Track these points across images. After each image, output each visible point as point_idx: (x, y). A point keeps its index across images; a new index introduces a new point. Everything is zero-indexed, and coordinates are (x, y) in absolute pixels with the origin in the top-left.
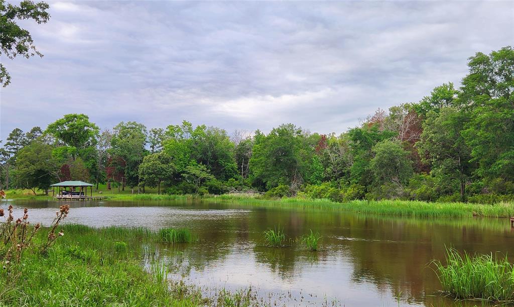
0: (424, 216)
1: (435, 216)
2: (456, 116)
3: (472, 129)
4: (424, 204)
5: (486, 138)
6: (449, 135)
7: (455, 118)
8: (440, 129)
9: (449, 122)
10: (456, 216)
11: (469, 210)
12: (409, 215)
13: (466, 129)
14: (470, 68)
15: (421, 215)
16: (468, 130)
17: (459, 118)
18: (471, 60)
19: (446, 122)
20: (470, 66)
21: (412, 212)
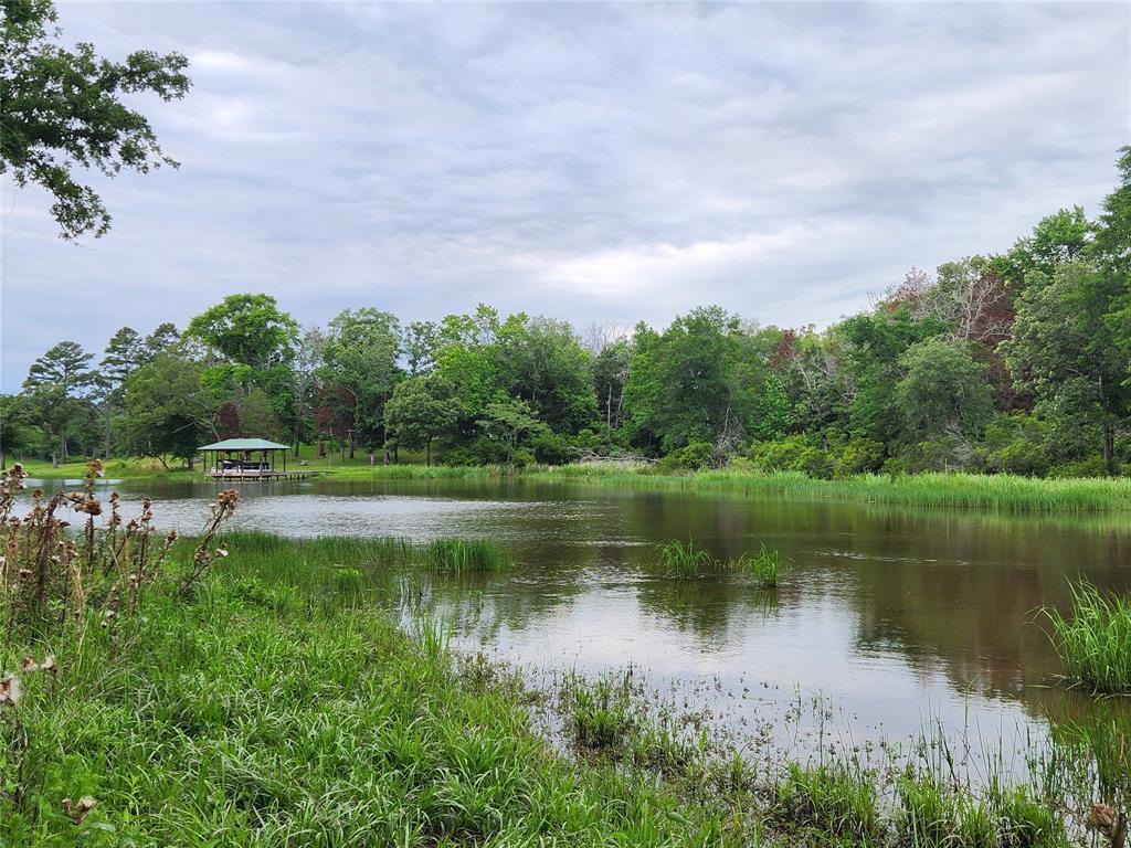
0: (1019, 507)
1: (1046, 507)
2: (1093, 281)
4: (1020, 481)
6: (1074, 323)
7: (1090, 286)
8: (1055, 312)
9: (1076, 295)
10: (1092, 508)
12: (985, 506)
13: (1115, 310)
14: (1122, 173)
15: (1012, 505)
16: (1119, 313)
17: (1098, 286)
18: (1124, 153)
19: (1069, 296)
20: (1122, 167)
21: (991, 500)
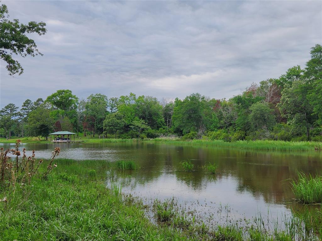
0: (283, 150)
1: (290, 150)
2: (303, 86)
3: (314, 94)
4: (283, 142)
6: (299, 98)
8: (292, 95)
9: (298, 90)
10: (303, 150)
11: (313, 146)
12: (274, 150)
13: (309, 94)
14: (311, 55)
15: (281, 149)
16: (311, 95)
17: (305, 87)
18: (312, 49)
20: (311, 53)
21: (275, 148)
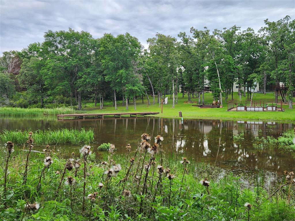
0: (18, 115)
1: (23, 116)
2: (38, 63)
3: (46, 70)
4: (19, 109)
5: (53, 76)
6: (35, 72)
7: (37, 64)
8: (30, 69)
9: (34, 66)
10: (34, 115)
11: (42, 112)
12: (10, 115)
13: (42, 70)
14: (45, 38)
15: (16, 115)
16: (43, 71)
17: (39, 64)
18: (45, 34)
19: (33, 65)
20: (45, 37)
21: (11, 114)
